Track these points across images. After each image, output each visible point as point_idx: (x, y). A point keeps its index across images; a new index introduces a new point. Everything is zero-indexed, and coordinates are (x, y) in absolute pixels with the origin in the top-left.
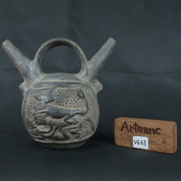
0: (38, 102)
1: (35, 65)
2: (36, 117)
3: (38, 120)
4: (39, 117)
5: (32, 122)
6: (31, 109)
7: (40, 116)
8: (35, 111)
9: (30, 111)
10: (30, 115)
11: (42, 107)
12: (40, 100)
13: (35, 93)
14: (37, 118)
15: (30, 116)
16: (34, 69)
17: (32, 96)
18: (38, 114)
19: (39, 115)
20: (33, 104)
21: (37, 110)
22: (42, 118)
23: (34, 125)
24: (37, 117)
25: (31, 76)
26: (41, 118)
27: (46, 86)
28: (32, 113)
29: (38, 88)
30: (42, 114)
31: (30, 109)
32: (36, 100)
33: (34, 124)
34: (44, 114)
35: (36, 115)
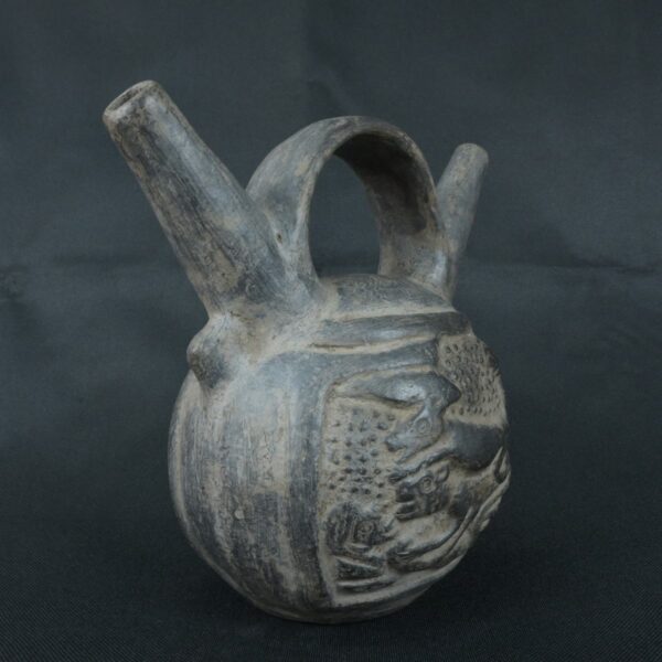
0: (403, 415)
1: (300, 236)
2: (410, 487)
3: (419, 499)
4: (425, 484)
5: (379, 518)
6: (374, 454)
7: (429, 477)
8: (399, 462)
9: (370, 467)
10: (366, 486)
11: (435, 435)
12: (411, 404)
13: (359, 373)
14: (415, 491)
15: (367, 492)
16: (296, 255)
17: (341, 389)
18: (418, 469)
19: (423, 473)
20: (380, 427)
21: (413, 455)
22: (437, 483)
23: (387, 531)
24: (417, 485)
25: (286, 291)
26: (433, 488)
27: (401, 338)
28: (378, 472)
29: (351, 347)
30: (435, 468)
31: (368, 455)
32: (381, 408)
33: (388, 523)
34: (443, 463)
35: (410, 480)
